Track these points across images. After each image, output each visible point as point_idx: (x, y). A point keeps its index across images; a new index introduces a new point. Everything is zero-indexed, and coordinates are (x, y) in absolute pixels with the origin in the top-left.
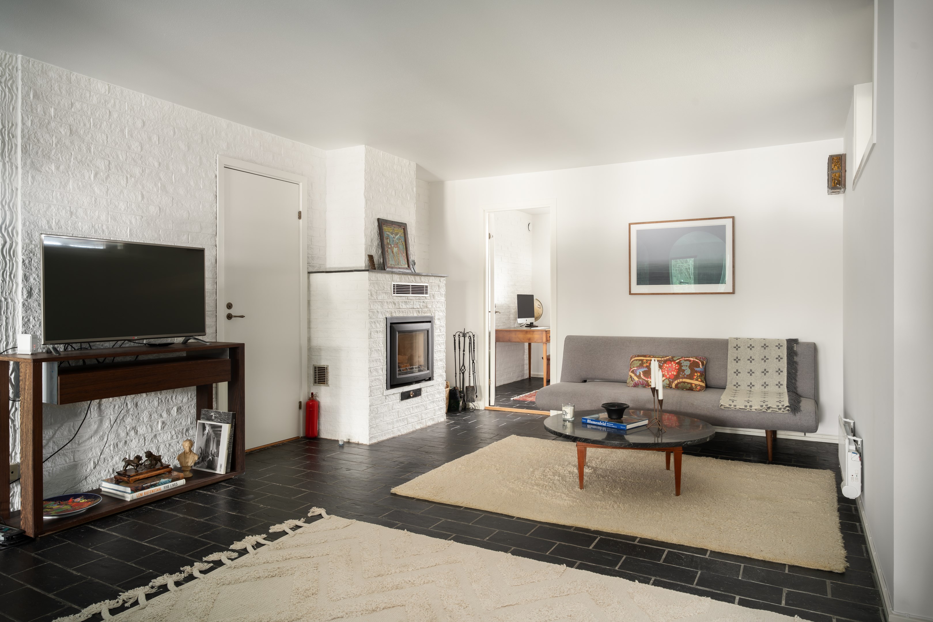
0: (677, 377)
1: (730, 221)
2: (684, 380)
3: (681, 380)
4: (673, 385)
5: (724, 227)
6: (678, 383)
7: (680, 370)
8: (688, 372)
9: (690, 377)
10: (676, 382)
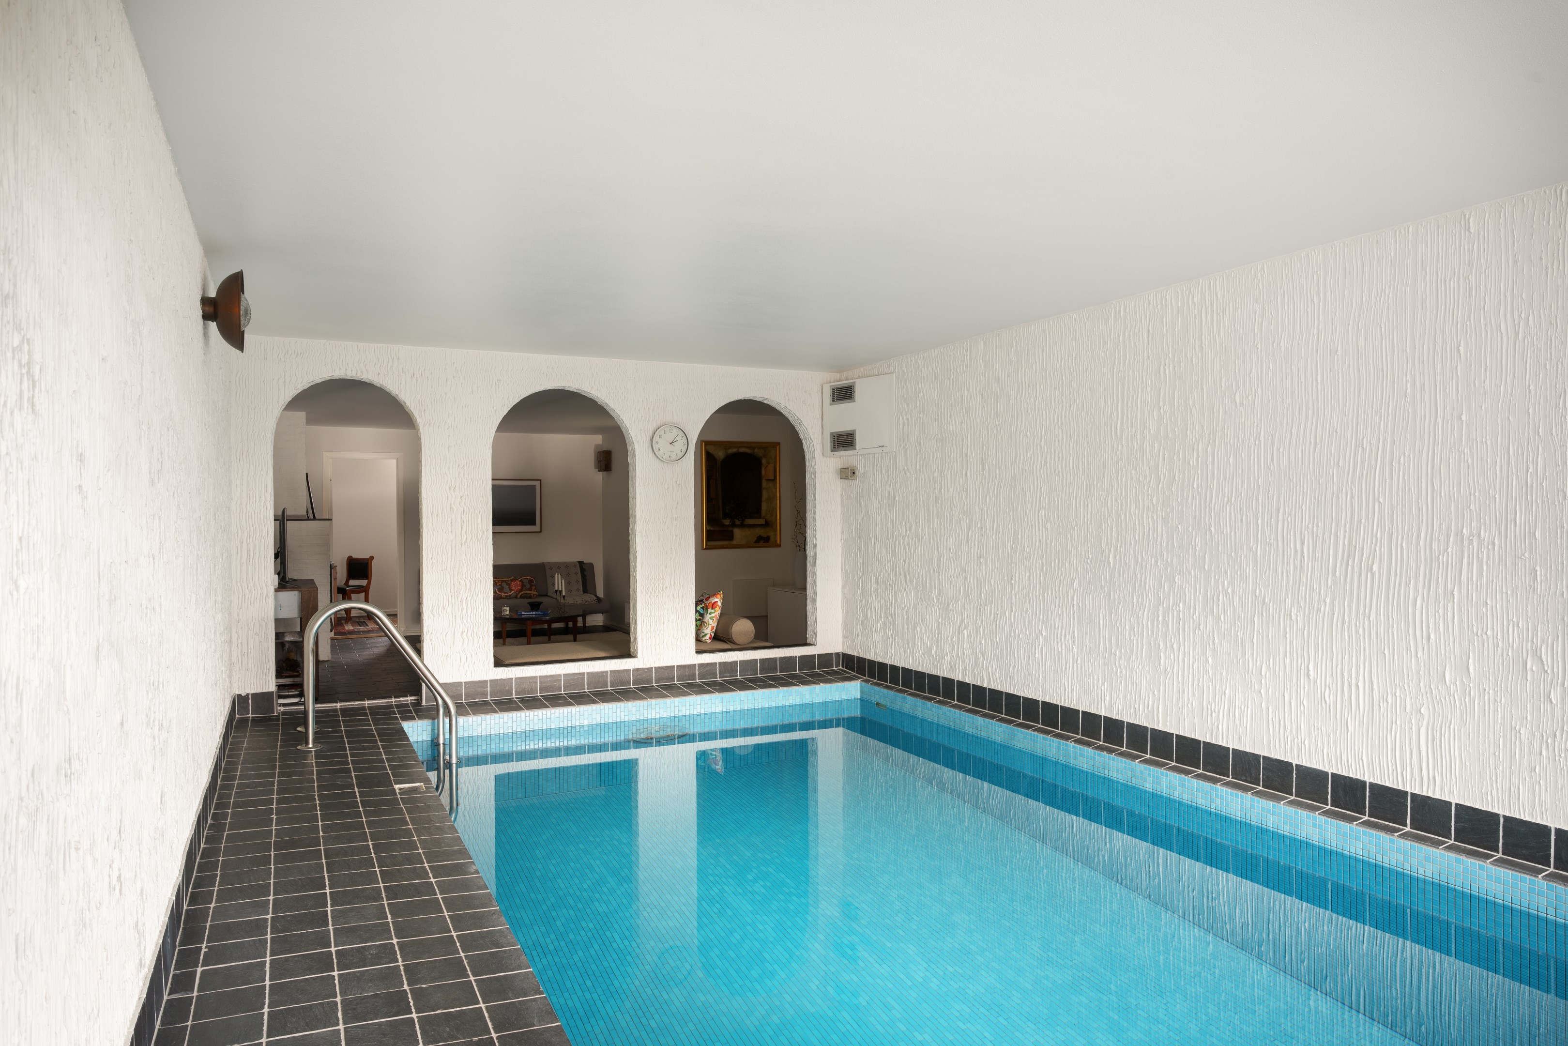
0: (521, 590)
1: (537, 483)
2: (526, 592)
3: (524, 592)
4: (519, 596)
5: (534, 487)
6: (522, 594)
7: (523, 586)
8: (528, 586)
9: (530, 589)
10: (521, 594)
